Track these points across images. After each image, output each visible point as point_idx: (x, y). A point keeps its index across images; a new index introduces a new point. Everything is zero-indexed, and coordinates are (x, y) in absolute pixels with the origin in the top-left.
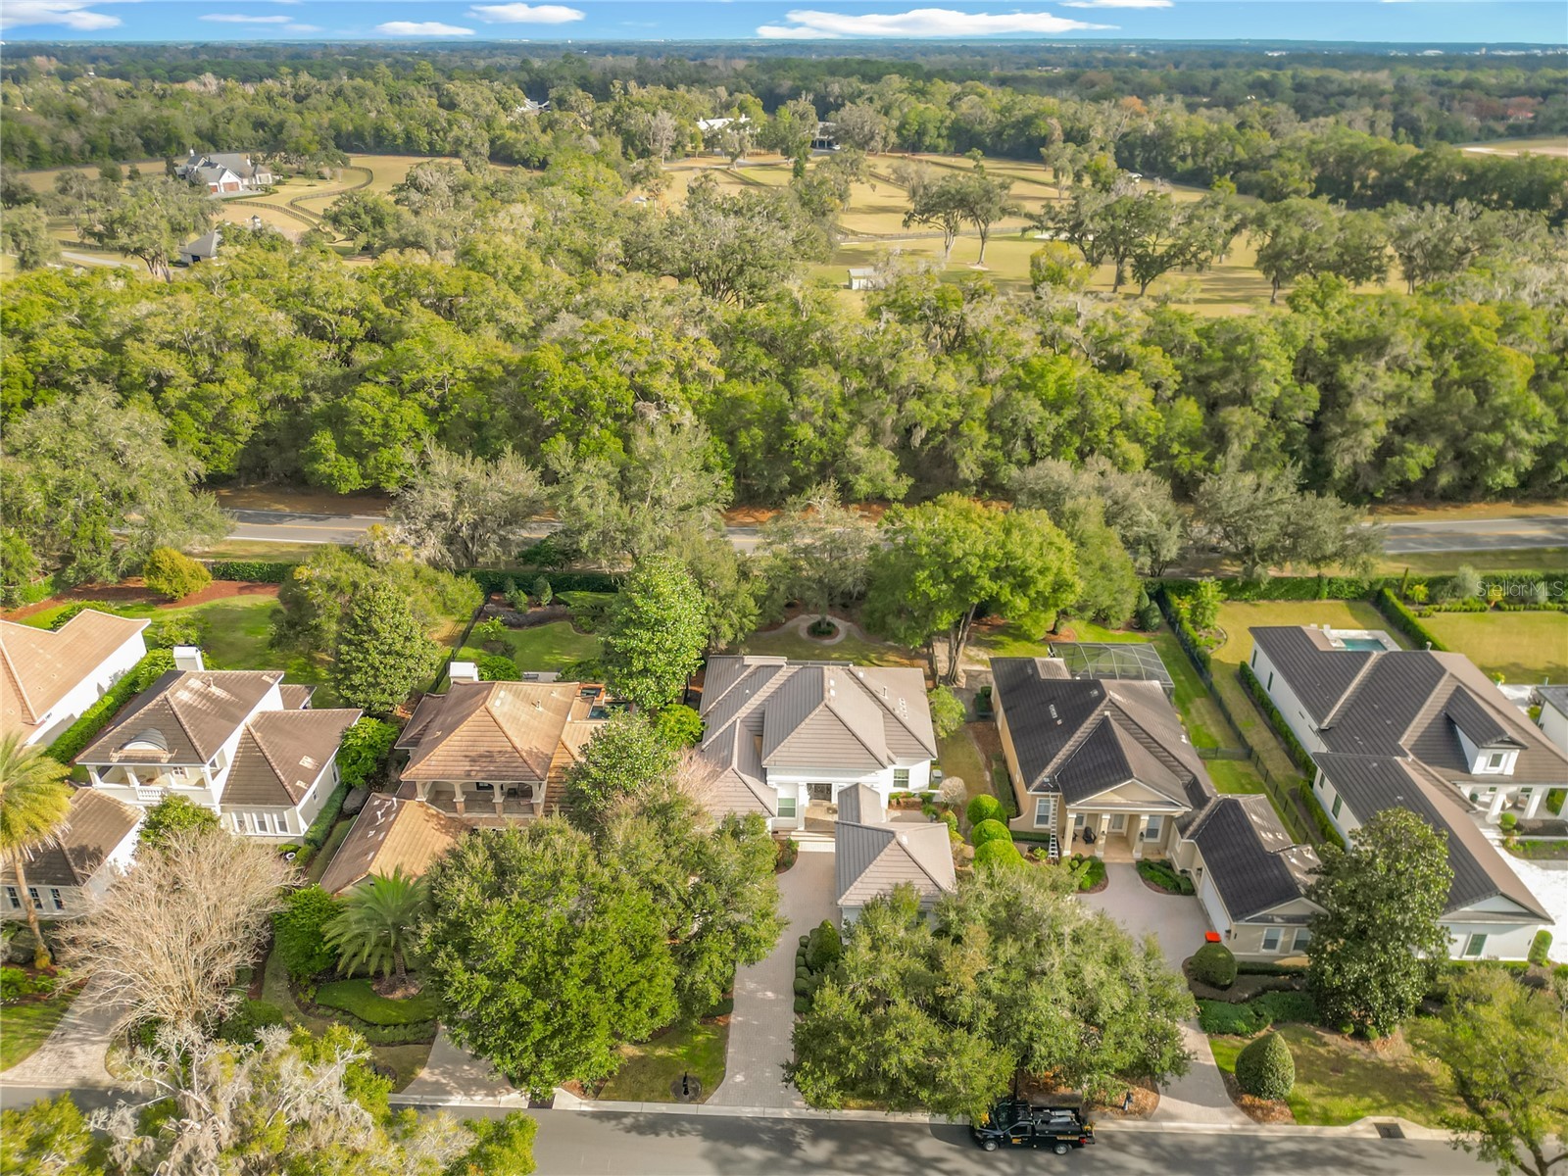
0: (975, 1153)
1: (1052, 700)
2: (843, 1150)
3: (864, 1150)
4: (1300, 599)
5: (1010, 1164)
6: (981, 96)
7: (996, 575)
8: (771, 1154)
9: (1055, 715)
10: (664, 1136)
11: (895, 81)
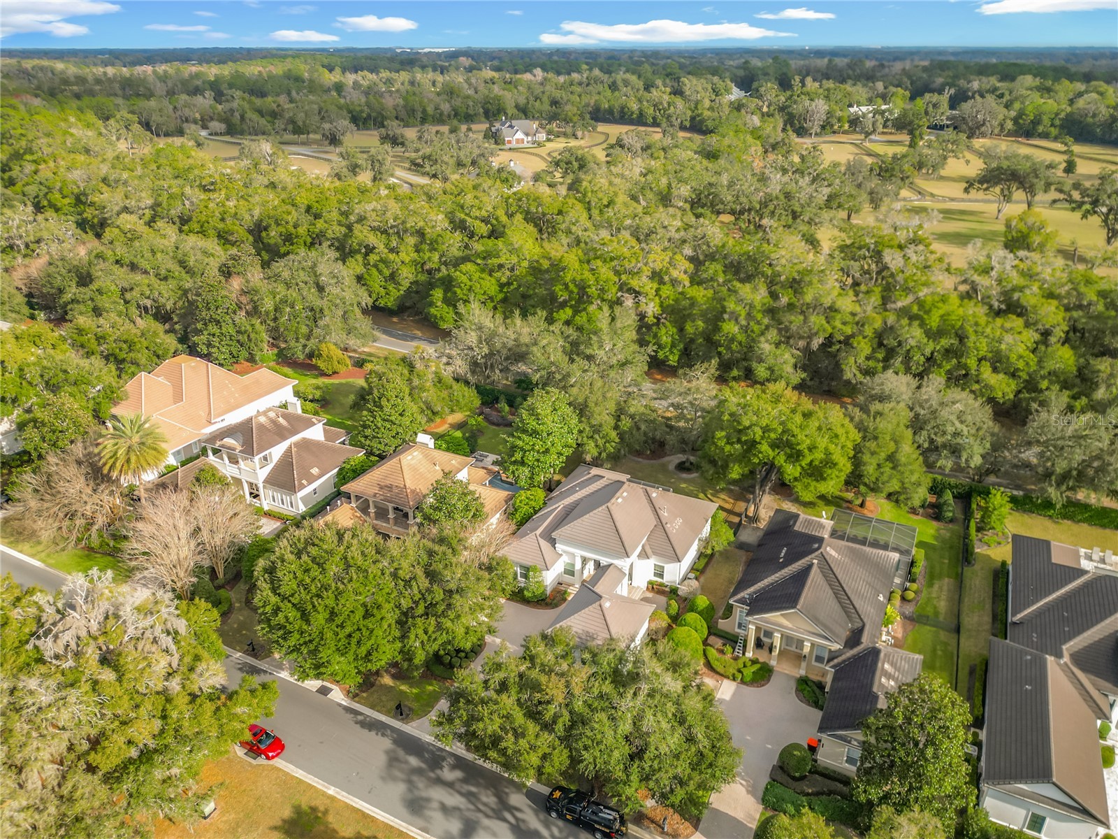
0: (542, 816)
1: (788, 545)
2: (465, 781)
3: (477, 785)
5: (560, 830)
6: (1101, 94)
7: (774, 445)
8: (423, 765)
9: (782, 555)
10: (373, 733)
11: (1028, 80)
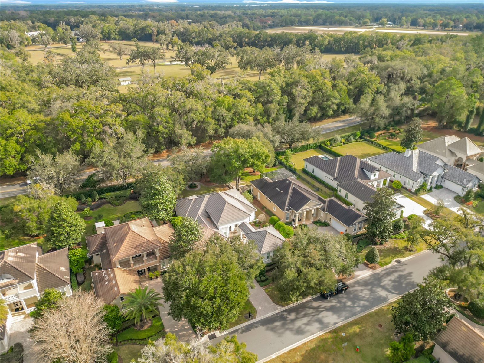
0: (326, 301)
1: (276, 187)
2: (298, 313)
3: (302, 311)
4: (304, 151)
5: (335, 300)
9: (279, 190)
10: (252, 330)
